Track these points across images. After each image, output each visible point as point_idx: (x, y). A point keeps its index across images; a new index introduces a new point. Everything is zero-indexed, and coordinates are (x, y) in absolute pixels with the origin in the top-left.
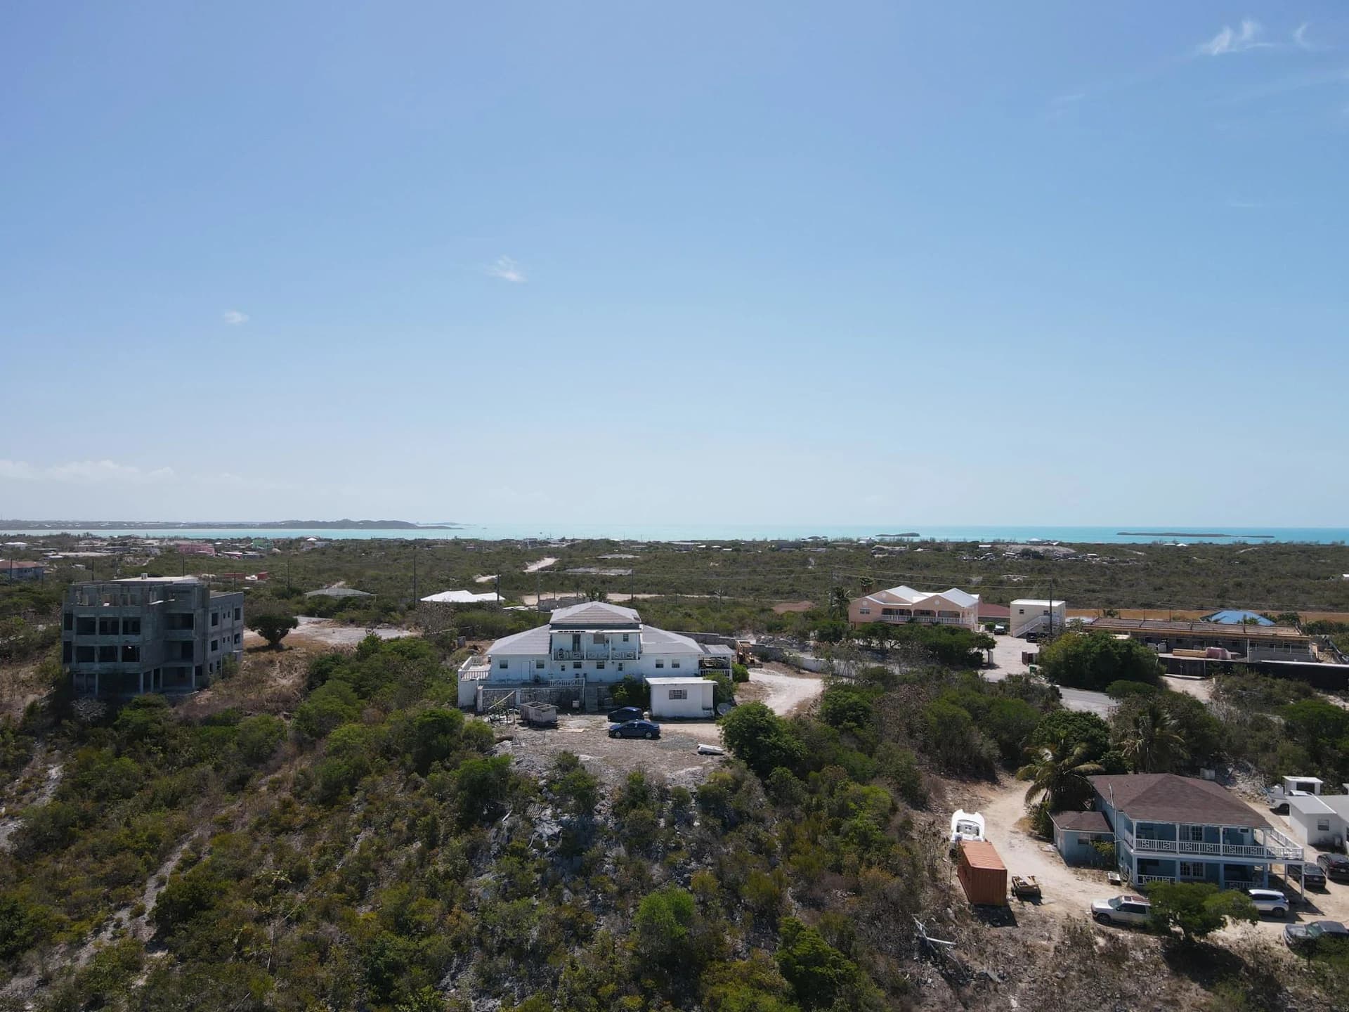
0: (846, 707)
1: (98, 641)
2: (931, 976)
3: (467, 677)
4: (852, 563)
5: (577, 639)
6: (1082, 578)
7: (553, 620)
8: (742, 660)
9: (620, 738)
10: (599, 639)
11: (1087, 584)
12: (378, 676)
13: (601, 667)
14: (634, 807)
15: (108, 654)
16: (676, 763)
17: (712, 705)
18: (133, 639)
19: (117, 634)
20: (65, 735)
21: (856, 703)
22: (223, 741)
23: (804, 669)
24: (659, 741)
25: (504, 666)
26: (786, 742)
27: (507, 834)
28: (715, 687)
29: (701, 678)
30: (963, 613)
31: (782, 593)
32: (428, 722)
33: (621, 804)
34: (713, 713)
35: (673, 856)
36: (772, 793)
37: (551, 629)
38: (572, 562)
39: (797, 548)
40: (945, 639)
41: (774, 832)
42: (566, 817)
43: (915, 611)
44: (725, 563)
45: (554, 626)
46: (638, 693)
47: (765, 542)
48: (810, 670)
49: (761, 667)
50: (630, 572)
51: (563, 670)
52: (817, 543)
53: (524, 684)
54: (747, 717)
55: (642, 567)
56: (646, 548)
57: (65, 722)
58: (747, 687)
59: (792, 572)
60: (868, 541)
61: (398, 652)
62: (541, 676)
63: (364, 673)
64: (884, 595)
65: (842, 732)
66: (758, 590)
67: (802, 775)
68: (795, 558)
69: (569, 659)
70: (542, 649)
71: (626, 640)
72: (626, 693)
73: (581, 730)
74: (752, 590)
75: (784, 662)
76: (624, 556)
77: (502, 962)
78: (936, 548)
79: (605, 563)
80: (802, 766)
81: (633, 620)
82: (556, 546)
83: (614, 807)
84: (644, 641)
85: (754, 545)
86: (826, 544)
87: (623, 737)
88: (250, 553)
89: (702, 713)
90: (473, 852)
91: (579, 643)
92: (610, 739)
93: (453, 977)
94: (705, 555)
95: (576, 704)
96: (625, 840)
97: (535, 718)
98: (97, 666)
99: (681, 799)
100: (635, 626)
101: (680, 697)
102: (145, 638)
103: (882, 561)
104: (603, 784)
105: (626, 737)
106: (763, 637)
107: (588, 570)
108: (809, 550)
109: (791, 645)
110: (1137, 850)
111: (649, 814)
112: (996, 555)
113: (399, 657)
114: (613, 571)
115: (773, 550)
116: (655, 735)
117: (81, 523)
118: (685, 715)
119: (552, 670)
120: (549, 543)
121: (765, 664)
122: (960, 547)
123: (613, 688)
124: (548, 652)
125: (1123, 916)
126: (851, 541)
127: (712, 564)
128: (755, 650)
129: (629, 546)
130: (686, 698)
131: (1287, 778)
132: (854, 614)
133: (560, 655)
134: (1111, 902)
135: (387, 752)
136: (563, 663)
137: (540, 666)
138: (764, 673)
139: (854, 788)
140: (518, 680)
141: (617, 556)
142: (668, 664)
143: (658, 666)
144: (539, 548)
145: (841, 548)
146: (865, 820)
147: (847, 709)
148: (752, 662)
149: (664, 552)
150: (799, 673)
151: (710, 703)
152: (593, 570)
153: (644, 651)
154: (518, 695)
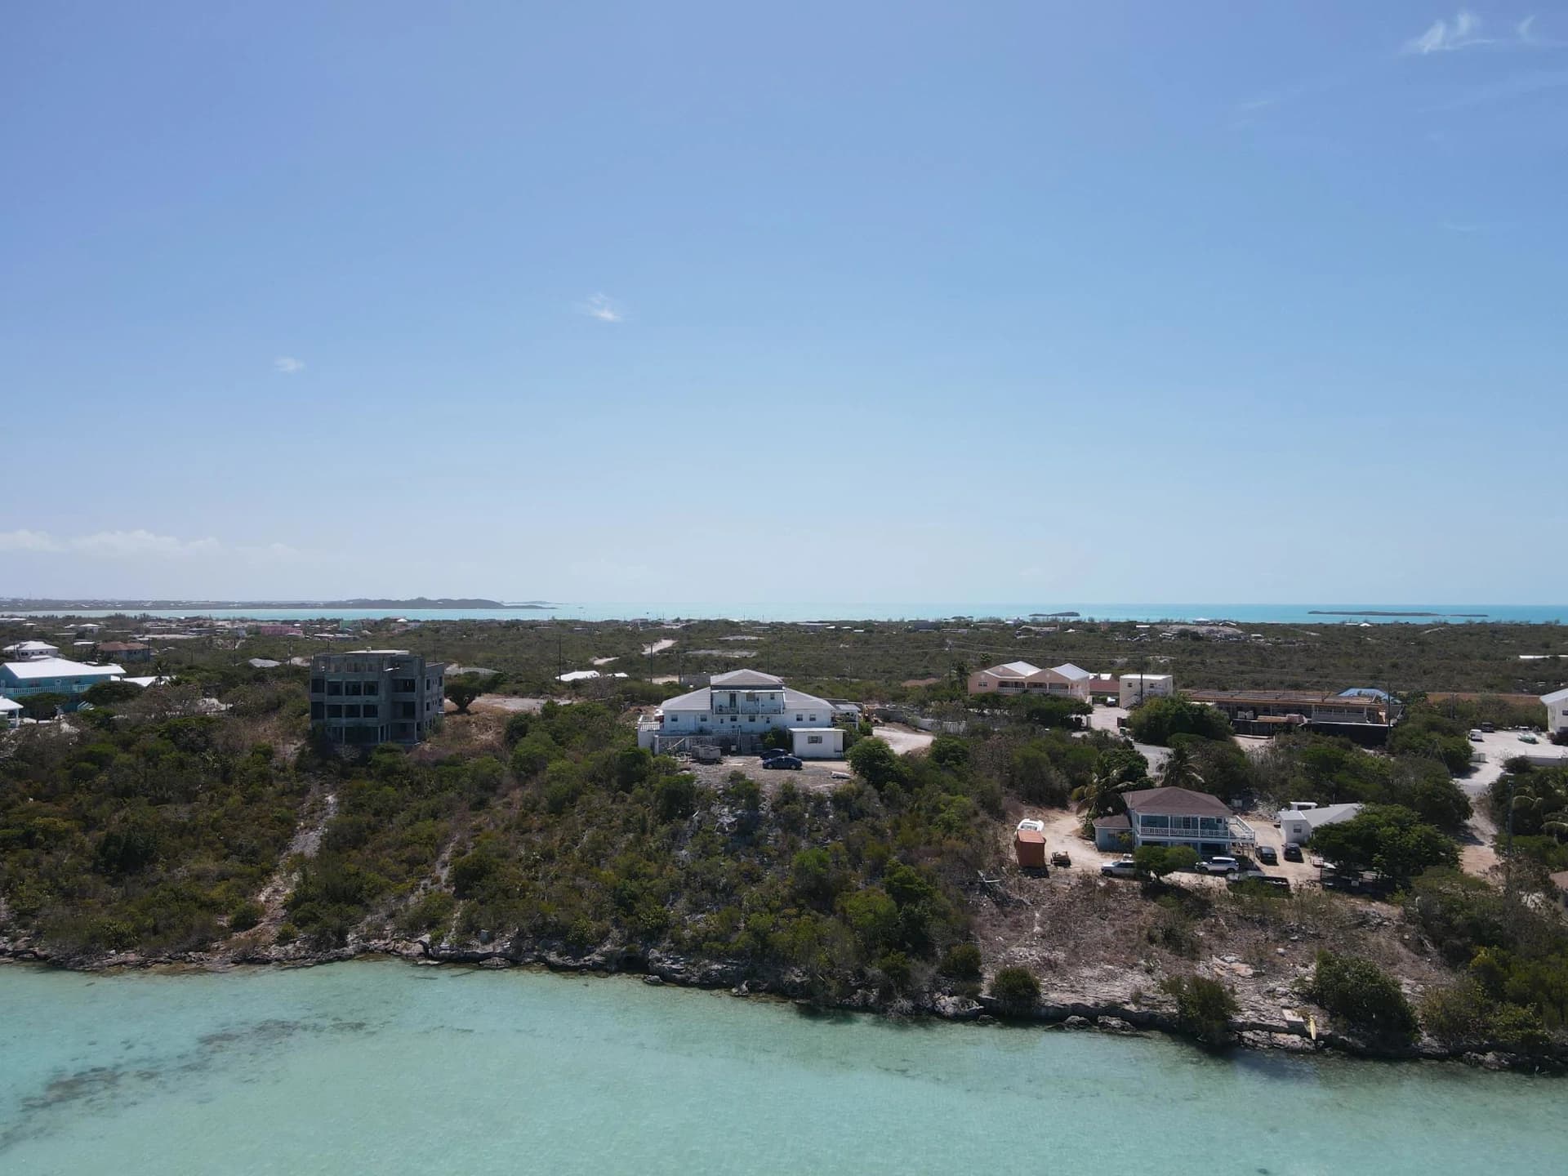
0: (949, 749)
1: (344, 700)
2: (986, 902)
3: (642, 731)
5: (733, 697)
6: (1231, 659)
7: (712, 683)
8: (867, 719)
9: (771, 768)
10: (750, 697)
11: (1236, 665)
12: (568, 729)
13: (752, 720)
14: (787, 804)
15: (353, 711)
16: (815, 782)
18: (372, 699)
19: (360, 694)
20: (331, 772)
21: (957, 747)
22: (457, 776)
23: (922, 728)
24: (802, 771)
25: (673, 720)
26: (897, 766)
27: (697, 824)
28: (845, 734)
29: (833, 728)
30: (1072, 685)
32: (627, 755)
33: (778, 802)
34: (843, 753)
35: (815, 835)
36: (886, 801)
37: (711, 690)
38: (691, 644)
39: (936, 629)
40: (1047, 705)
41: (886, 823)
42: (739, 812)
43: (1029, 684)
44: (856, 645)
45: (714, 688)
46: (784, 739)
47: (902, 622)
48: (925, 729)
49: (884, 726)
50: (754, 654)
51: (722, 722)
52: (961, 623)
53: (691, 733)
54: (868, 748)
55: (768, 648)
56: (769, 629)
57: (330, 763)
58: (871, 739)
59: (926, 653)
60: (1015, 621)
61: (579, 713)
62: (705, 728)
63: (555, 727)
64: (1001, 670)
65: (944, 769)
67: (909, 790)
68: (932, 639)
69: (727, 714)
70: (705, 706)
71: (772, 698)
72: (773, 739)
73: (741, 766)
74: (884, 672)
75: (904, 723)
76: (747, 638)
77: (705, 894)
78: (1091, 628)
79: (728, 645)
80: (907, 784)
81: (776, 684)
82: (670, 627)
83: (772, 806)
84: (787, 699)
85: (889, 626)
86: (968, 624)
87: (773, 768)
89: (834, 754)
90: (674, 835)
91: (735, 700)
92: (765, 769)
93: (671, 905)
94: (834, 636)
95: (733, 748)
96: (781, 825)
97: (704, 757)
98: (344, 721)
99: (820, 800)
100: (779, 688)
101: (816, 742)
102: (380, 699)
103: (1024, 643)
104: (763, 792)
105: (776, 769)
106: (887, 704)
107: (710, 652)
108: (949, 631)
109: (912, 711)
110: (1142, 834)
111: (798, 808)
112: (1152, 636)
113: (581, 716)
114: (737, 652)
115: (909, 631)
116: (798, 767)
117: (120, 602)
118: (822, 756)
119: (712, 723)
120: (663, 624)
121: (886, 724)
122: (1115, 627)
123: (763, 736)
124: (709, 708)
125: (1121, 871)
126: (999, 621)
127: (841, 646)
128: (878, 712)
129: (752, 626)
130: (822, 742)
131: (1292, 803)
132: (973, 686)
133: (720, 710)
134: (1113, 864)
135: (593, 778)
136: (722, 716)
137: (704, 719)
138: (886, 730)
139: (945, 796)
140: (686, 730)
141: (739, 638)
142: (806, 718)
143: (798, 719)
144: (653, 630)
145: (984, 629)
146: (950, 814)
147: (949, 751)
148: (876, 721)
150: (916, 731)
151: (841, 748)
152: (715, 653)
153: (787, 707)
154: (687, 742)
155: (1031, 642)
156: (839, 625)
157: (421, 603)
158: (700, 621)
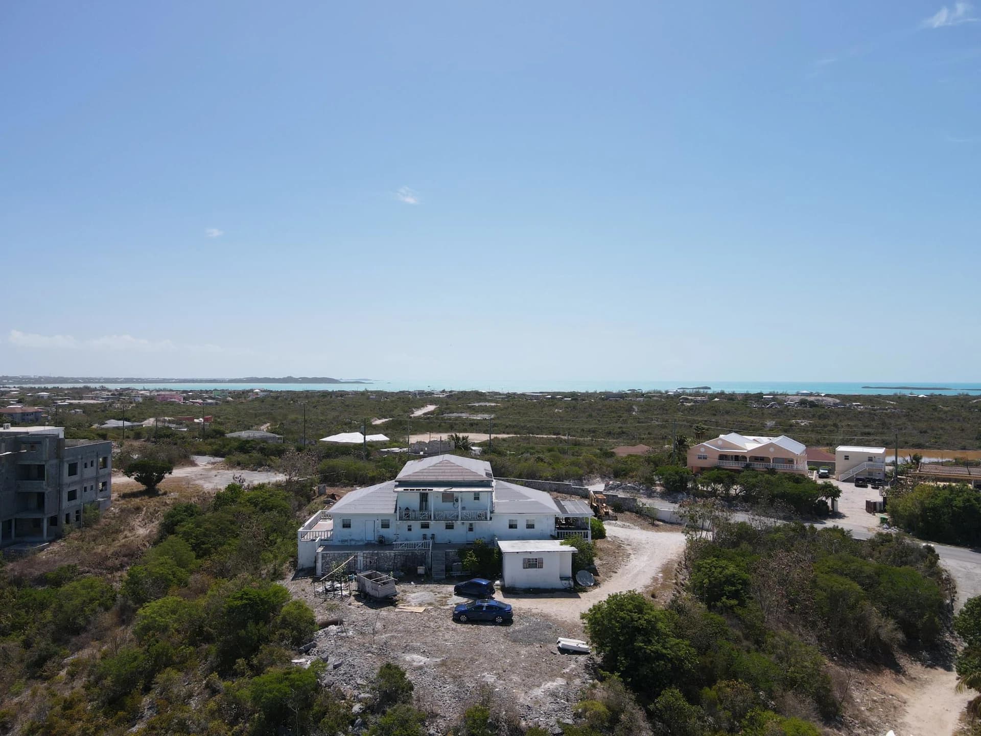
0: (723, 579)
3: (308, 537)
4: (667, 410)
5: (424, 497)
7: (401, 476)
8: (597, 515)
9: (465, 623)
10: (447, 498)
13: (450, 527)
16: (533, 675)
17: (570, 575)
21: (733, 575)
23: (659, 520)
24: (511, 629)
25: (347, 525)
28: (574, 555)
29: (558, 542)
30: (796, 460)
31: (614, 434)
34: (572, 583)
37: (396, 486)
38: (449, 408)
39: (621, 398)
43: (750, 458)
44: (567, 410)
45: (401, 484)
47: (595, 393)
48: (663, 521)
49: (616, 520)
51: (410, 530)
52: (635, 394)
53: (368, 545)
54: (622, 614)
55: (503, 412)
56: (505, 398)
58: (605, 546)
59: (620, 417)
60: (675, 392)
61: (251, 503)
62: (385, 535)
63: (206, 529)
64: (718, 442)
65: (722, 612)
66: (594, 432)
68: (622, 406)
69: (416, 519)
71: (477, 499)
72: (475, 559)
73: (421, 610)
75: (637, 513)
76: (488, 404)
78: (731, 397)
79: (474, 409)
81: (485, 478)
82: (438, 396)
84: (497, 498)
85: (588, 395)
87: (470, 620)
88: (210, 401)
89: (560, 584)
91: (426, 501)
92: (454, 625)
94: (551, 403)
95: (421, 570)
97: (372, 592)
100: (487, 484)
101: (535, 566)
103: (691, 408)
105: (473, 623)
106: (611, 483)
107: (460, 415)
108: (631, 400)
109: (639, 491)
112: (779, 404)
113: (252, 508)
114: (480, 415)
115: (603, 399)
118: (542, 585)
119: (397, 529)
120: (433, 394)
121: (619, 515)
122: (747, 397)
123: (463, 550)
124: (393, 511)
126: (660, 392)
127: (556, 410)
128: (608, 501)
129: (494, 396)
130: (541, 567)
132: (693, 460)
133: (406, 515)
136: (409, 522)
137: (385, 525)
138: (620, 526)
140: (362, 540)
141: (483, 404)
142: (522, 525)
143: (511, 526)
144: (424, 397)
145: (655, 398)
147: (725, 583)
148: (607, 513)
149: (519, 401)
150: (653, 525)
151: (568, 572)
152: (464, 415)
153: (496, 510)
154: (360, 559)
155: (696, 409)
156: (554, 395)
157: (289, 380)
158: (458, 392)
